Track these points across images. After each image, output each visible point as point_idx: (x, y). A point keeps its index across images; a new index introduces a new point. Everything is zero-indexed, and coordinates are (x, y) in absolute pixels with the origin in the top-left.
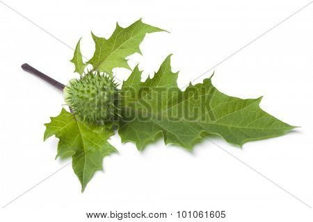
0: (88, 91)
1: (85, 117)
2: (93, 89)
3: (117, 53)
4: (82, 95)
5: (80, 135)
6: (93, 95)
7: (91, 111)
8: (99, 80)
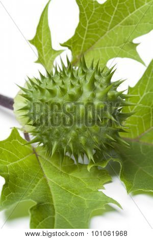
0: (63, 91)
1: (55, 144)
2: (72, 86)
3: (118, 31)
4: (50, 99)
5: (46, 180)
6: (73, 98)
7: (68, 131)
8: (83, 73)
